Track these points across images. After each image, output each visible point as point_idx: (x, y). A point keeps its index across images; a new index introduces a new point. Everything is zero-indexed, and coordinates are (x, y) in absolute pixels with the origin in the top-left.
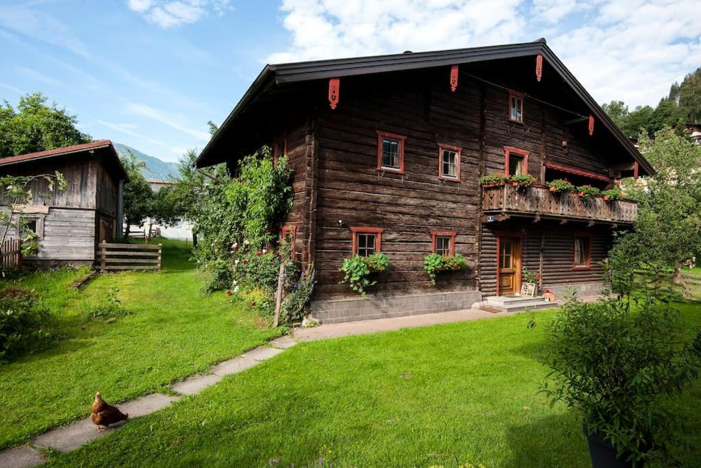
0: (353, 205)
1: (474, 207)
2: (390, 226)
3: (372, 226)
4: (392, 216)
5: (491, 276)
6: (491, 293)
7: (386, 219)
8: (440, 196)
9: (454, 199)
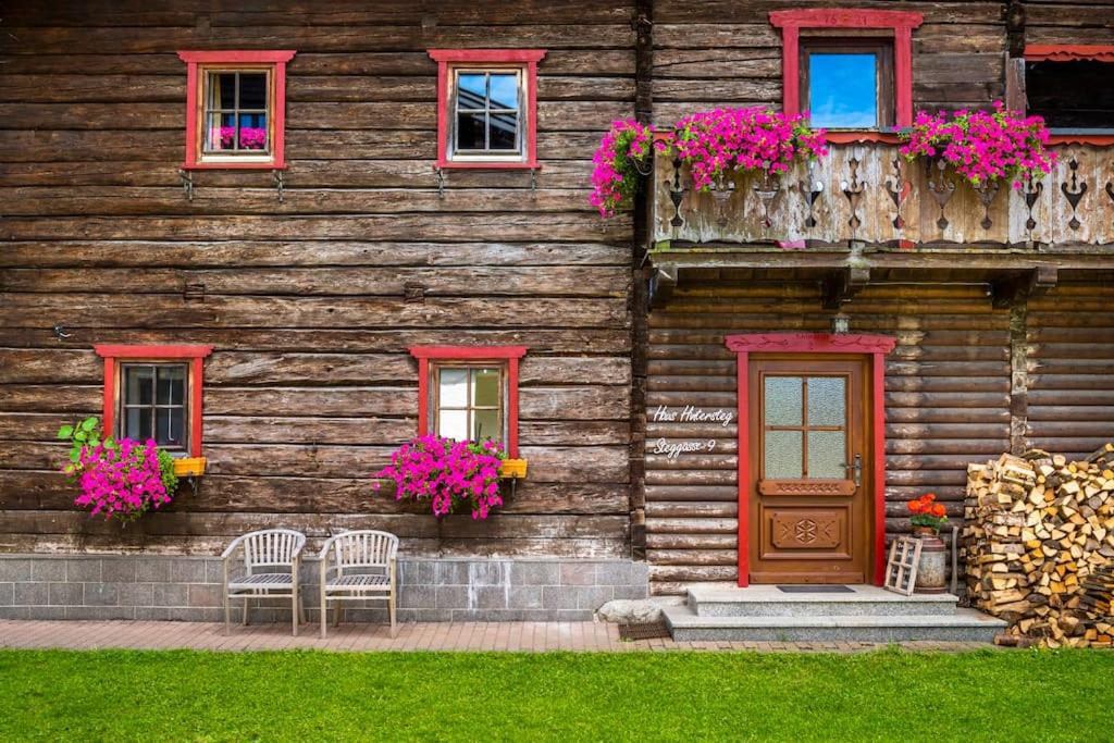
0: (105, 279)
1: (614, 251)
2: (241, 336)
3: (177, 338)
4: (248, 305)
5: (700, 508)
6: (701, 571)
7: (223, 314)
8: (450, 228)
9: (513, 232)
